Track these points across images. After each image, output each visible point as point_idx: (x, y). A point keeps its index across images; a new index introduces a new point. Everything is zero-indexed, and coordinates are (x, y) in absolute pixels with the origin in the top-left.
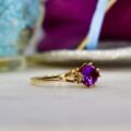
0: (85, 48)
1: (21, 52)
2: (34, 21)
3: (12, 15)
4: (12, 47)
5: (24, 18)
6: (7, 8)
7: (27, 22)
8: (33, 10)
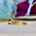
0: (26, 16)
1: (12, 17)
2: (15, 10)
3: (10, 8)
4: (10, 15)
5: (12, 9)
6: (8, 7)
7: (13, 10)
8: (14, 7)
